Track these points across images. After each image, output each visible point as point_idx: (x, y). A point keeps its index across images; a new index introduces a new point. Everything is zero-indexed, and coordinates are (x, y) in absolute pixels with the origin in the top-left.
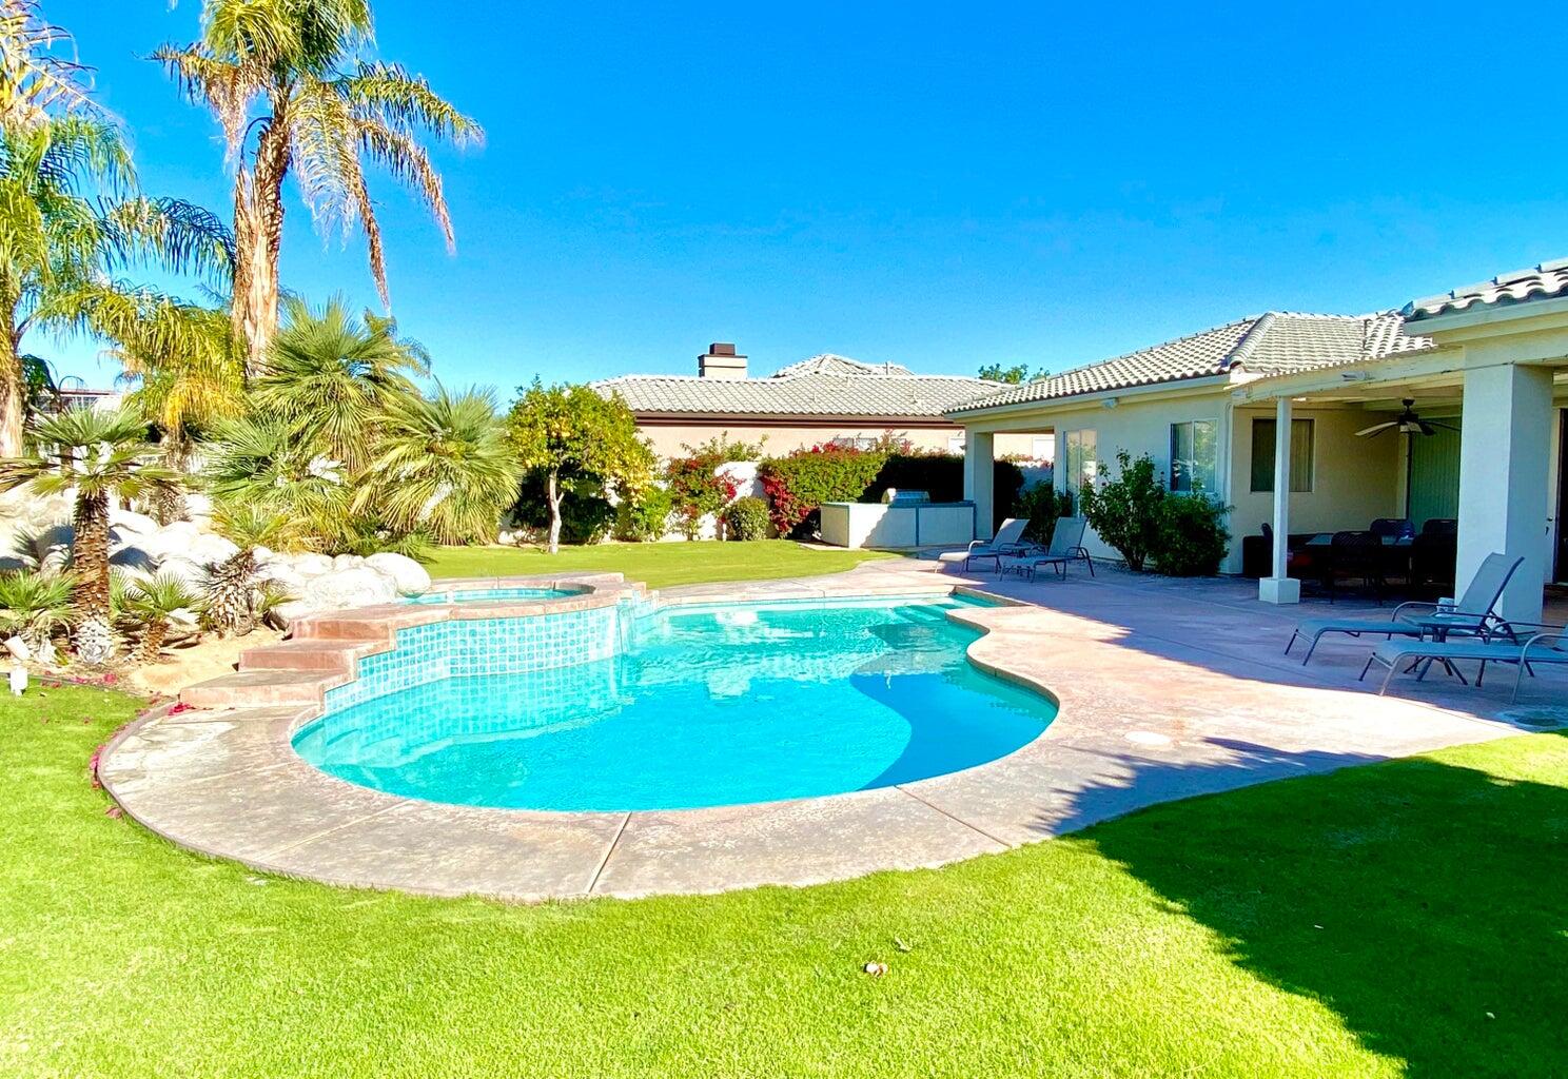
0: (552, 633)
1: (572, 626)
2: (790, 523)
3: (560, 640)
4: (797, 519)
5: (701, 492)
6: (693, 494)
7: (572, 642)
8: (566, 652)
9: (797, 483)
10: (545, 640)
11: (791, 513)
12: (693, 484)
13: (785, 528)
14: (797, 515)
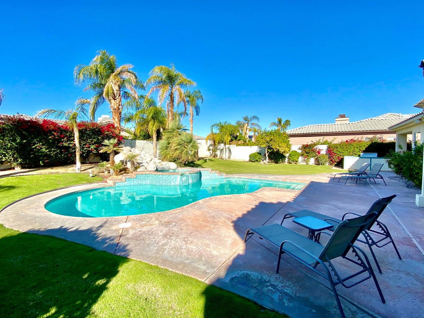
0: (163, 178)
1: (167, 178)
2: (335, 161)
3: (165, 180)
4: (337, 160)
5: (309, 152)
6: (307, 153)
7: (167, 181)
8: (166, 182)
9: (337, 150)
10: (162, 180)
11: (335, 158)
12: (307, 150)
13: (334, 163)
14: (337, 159)
